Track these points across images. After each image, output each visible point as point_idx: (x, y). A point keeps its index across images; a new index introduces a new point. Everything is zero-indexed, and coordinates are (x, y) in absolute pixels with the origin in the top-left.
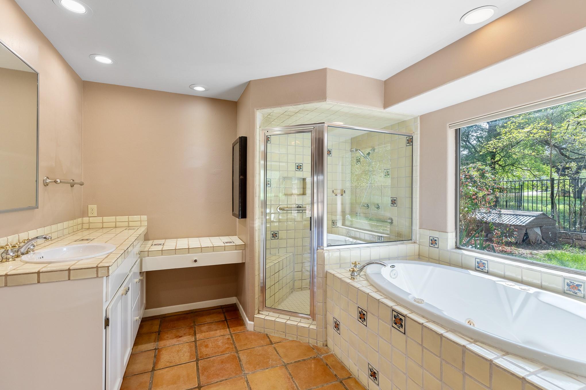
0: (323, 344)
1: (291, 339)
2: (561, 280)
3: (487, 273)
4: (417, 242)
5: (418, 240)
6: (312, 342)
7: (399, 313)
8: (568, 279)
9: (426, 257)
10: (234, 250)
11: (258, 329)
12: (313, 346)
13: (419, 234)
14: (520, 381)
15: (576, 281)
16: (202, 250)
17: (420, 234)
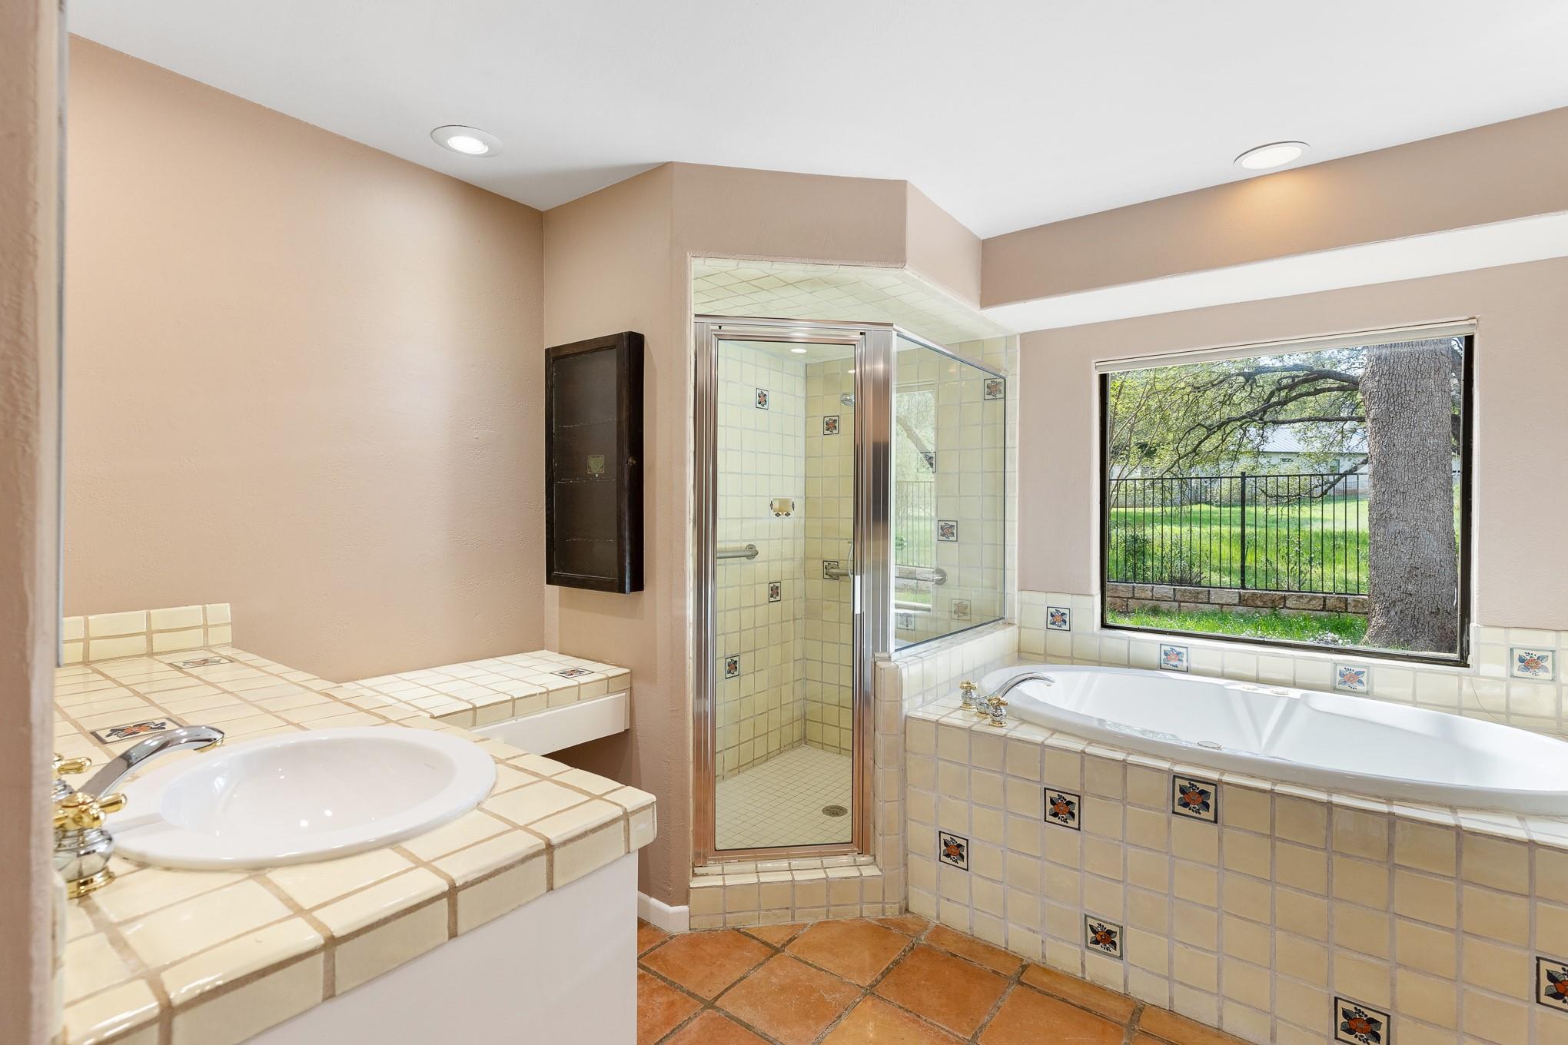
0: (900, 909)
1: (811, 921)
2: (1329, 667)
3: (1187, 671)
4: (1016, 622)
5: (1016, 616)
6: (871, 913)
7: (1193, 780)
8: (1342, 664)
9: (1040, 655)
10: (604, 695)
11: (702, 924)
12: (879, 920)
13: (1018, 603)
14: (1525, 848)
15: (1354, 666)
16: (514, 707)
17: (1022, 603)
